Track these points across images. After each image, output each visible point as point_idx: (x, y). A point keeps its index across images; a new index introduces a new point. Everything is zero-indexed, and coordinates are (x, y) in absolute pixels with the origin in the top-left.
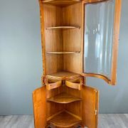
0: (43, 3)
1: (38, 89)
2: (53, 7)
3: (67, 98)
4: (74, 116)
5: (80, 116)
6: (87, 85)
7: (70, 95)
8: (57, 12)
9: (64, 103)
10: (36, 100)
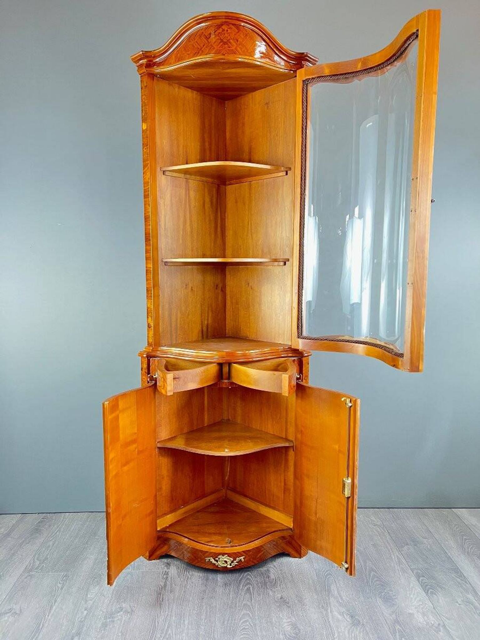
0: (152, 76)
1: (124, 395)
2: (190, 95)
3: (235, 439)
4: (265, 511)
5: (284, 510)
6: (312, 382)
7: (248, 429)
8: (203, 116)
9: (227, 453)
10: (115, 439)
